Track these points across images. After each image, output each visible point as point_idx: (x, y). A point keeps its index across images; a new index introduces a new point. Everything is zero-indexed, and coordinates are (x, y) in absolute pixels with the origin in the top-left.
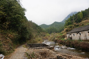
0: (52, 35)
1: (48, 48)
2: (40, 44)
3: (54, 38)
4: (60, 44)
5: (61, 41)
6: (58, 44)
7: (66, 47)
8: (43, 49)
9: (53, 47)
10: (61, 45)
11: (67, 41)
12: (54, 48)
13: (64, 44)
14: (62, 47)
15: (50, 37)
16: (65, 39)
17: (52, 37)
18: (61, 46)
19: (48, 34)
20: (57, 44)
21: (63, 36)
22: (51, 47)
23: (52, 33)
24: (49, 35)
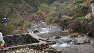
0: (55, 8)
1: (33, 46)
2: (18, 36)
3: (60, 17)
4: (73, 32)
5: (78, 24)
6: (70, 32)
7: (88, 39)
8: (18, 51)
9: (45, 43)
10: (75, 34)
11: (90, 24)
12: (47, 45)
13: (85, 30)
14: (77, 39)
15: (49, 14)
16: (86, 17)
17: (54, 12)
18: (76, 36)
19: (45, 5)
20: (67, 31)
21: (84, 8)
22: (41, 42)
23: (55, 3)
24: (47, 6)
